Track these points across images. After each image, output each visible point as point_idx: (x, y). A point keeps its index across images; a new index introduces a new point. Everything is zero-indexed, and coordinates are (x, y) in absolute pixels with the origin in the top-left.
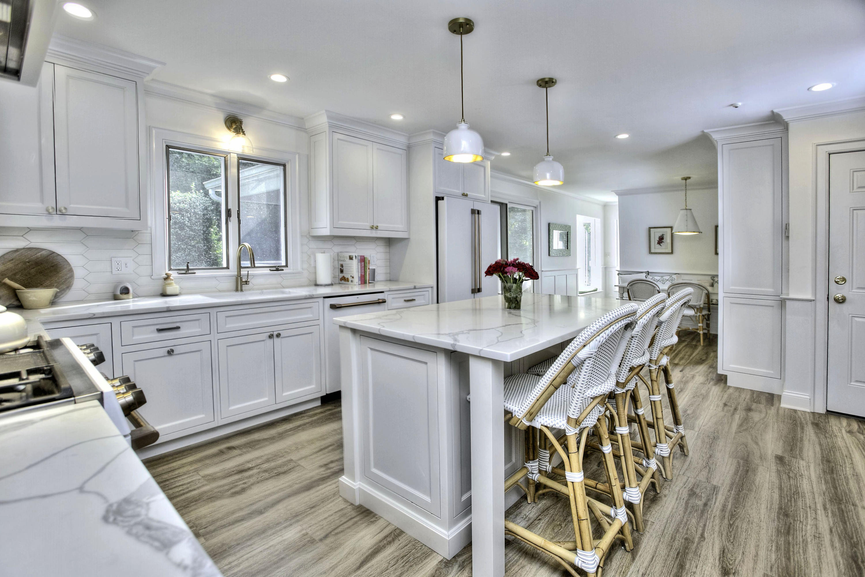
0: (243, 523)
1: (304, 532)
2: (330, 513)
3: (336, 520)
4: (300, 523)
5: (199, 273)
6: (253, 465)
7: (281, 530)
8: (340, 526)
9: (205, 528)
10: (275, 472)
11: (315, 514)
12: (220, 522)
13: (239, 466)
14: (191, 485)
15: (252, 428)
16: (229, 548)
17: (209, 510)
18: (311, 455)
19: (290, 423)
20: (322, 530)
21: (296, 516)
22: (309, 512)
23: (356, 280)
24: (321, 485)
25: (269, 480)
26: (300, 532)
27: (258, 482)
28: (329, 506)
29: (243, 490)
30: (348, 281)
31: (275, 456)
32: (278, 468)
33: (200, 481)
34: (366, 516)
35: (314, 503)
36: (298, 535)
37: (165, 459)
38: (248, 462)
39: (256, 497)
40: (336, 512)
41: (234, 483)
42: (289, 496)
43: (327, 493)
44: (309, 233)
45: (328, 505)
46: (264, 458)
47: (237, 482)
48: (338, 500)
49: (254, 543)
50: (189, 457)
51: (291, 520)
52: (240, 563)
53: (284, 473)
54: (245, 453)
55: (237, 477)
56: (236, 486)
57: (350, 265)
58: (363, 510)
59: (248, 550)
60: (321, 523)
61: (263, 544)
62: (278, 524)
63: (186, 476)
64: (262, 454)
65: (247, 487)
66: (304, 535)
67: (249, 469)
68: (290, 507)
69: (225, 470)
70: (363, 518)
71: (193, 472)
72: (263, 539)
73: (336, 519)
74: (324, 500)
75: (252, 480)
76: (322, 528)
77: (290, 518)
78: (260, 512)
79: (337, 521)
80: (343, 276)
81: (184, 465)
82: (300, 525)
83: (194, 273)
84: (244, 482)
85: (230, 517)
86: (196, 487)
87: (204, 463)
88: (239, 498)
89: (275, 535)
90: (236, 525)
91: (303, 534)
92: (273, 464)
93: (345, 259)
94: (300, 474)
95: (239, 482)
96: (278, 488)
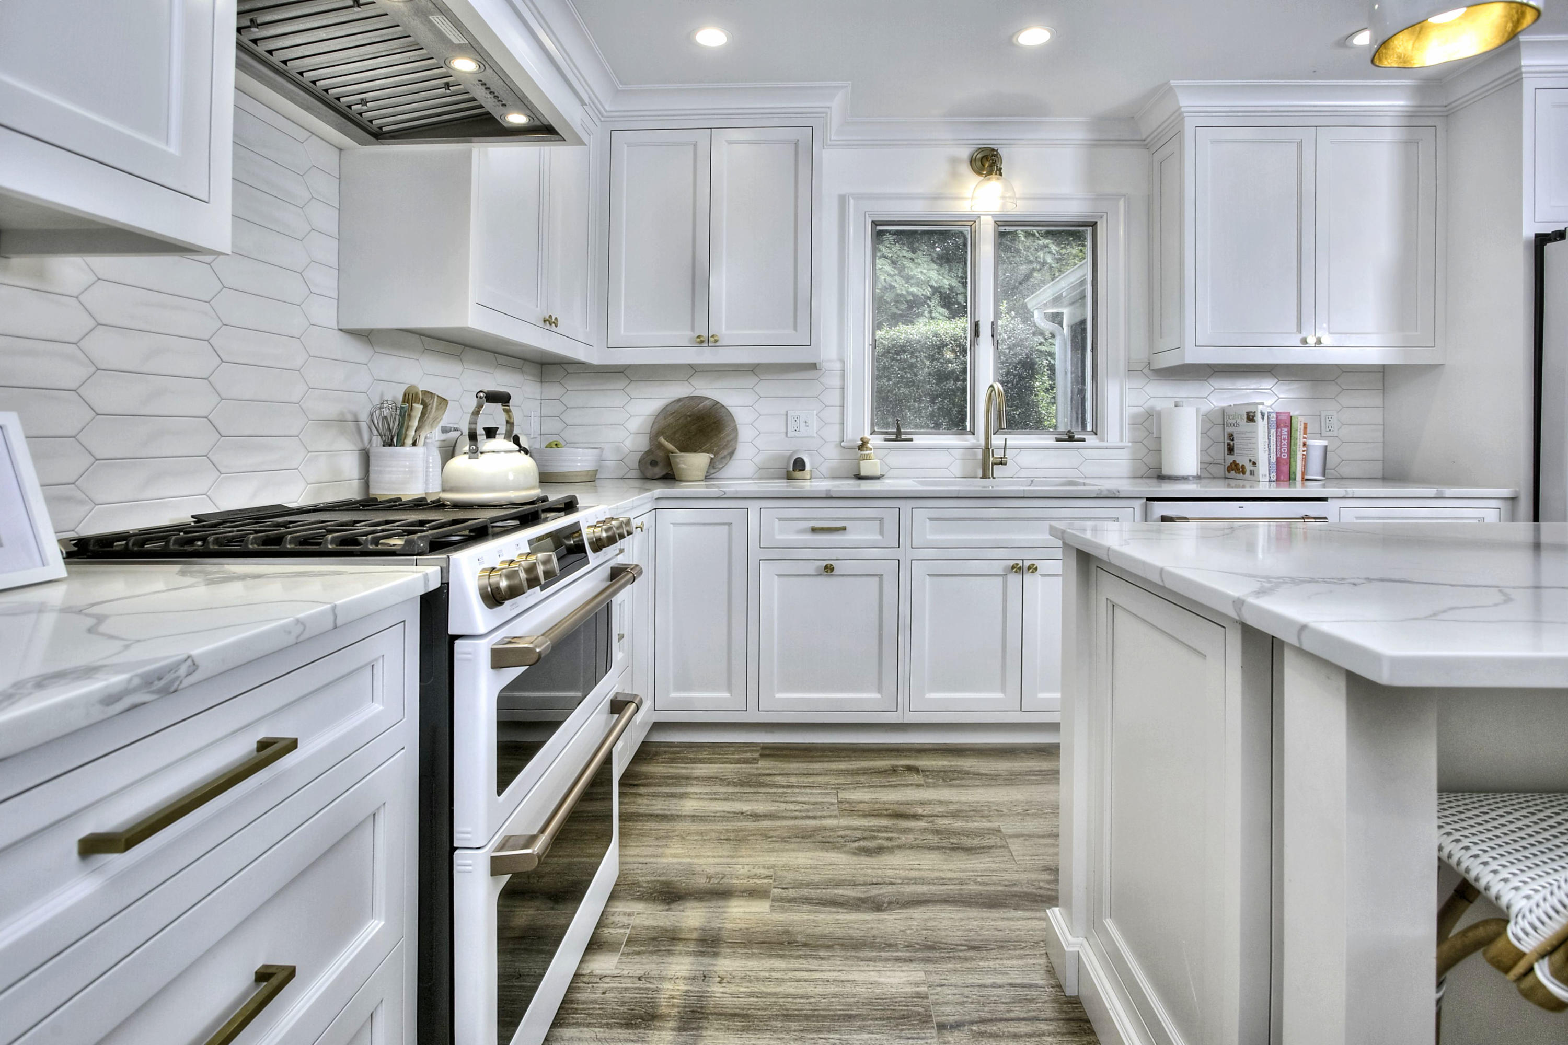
0: (840, 910)
1: (923, 989)
2: (1000, 980)
3: (1003, 1003)
4: (930, 967)
5: (920, 440)
6: (925, 813)
7: (887, 960)
8: (1001, 1020)
9: (783, 888)
10: (952, 841)
11: (968, 965)
12: (810, 891)
13: (901, 804)
14: (814, 808)
15: (972, 746)
16: (789, 943)
17: (810, 861)
18: (1043, 837)
19: (1045, 760)
20: (959, 1008)
21: (931, 948)
22: (961, 954)
23: (1263, 469)
24: (1023, 910)
25: (931, 852)
26: (917, 984)
27: (911, 847)
28: (1010, 963)
29: (880, 850)
30: (1244, 473)
31: (976, 811)
32: (963, 835)
33: (832, 807)
34: (1073, 1033)
35: (982, 941)
36: (909, 989)
37: (812, 754)
38: (922, 803)
39: (890, 873)
40: (1011, 985)
41: (874, 831)
42: (946, 900)
43: (1022, 933)
44: (1149, 363)
45: (1008, 959)
46: (953, 807)
47: (879, 831)
48: (1035, 961)
49: (828, 958)
50: (845, 761)
51: (917, 950)
52: (783, 980)
53: (968, 850)
54: (928, 786)
55: (885, 822)
56: (875, 838)
57: (1248, 435)
58: (1077, 1014)
59: (813, 964)
60: (966, 991)
61: (841, 968)
62: (890, 945)
63: (819, 791)
64: (955, 799)
65: (888, 848)
66: (919, 996)
67: (915, 817)
68: (934, 924)
69: (877, 802)
70: (1063, 1034)
71: (832, 789)
72: (847, 959)
73: (1003, 1000)
74: (1003, 945)
75: (903, 839)
76: (962, 1003)
77: (918, 946)
78: (878, 906)
79: (1003, 1007)
80: (1234, 461)
81: (829, 773)
82: (925, 972)
83: (911, 440)
84: (890, 835)
85: (829, 890)
86: (819, 814)
87: (857, 778)
88: (865, 860)
89: (871, 963)
90: (828, 909)
91: (917, 993)
92: (958, 824)
93: (1239, 421)
94: (994, 866)
95: (882, 832)
96: (937, 874)
